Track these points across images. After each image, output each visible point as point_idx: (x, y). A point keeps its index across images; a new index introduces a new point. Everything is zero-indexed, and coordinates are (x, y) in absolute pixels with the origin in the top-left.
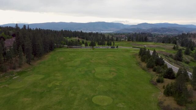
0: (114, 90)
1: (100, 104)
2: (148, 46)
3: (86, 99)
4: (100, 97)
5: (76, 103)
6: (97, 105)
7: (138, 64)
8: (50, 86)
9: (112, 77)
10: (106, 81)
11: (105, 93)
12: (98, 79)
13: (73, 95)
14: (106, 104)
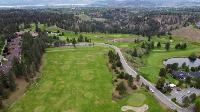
0: (94, 88)
1: (88, 97)
2: (117, 41)
3: (81, 95)
4: (87, 93)
5: (77, 98)
6: (87, 98)
7: (107, 64)
8: (60, 88)
9: (92, 79)
10: (89, 82)
11: (89, 91)
12: (84, 81)
13: (74, 93)
14: (90, 97)
